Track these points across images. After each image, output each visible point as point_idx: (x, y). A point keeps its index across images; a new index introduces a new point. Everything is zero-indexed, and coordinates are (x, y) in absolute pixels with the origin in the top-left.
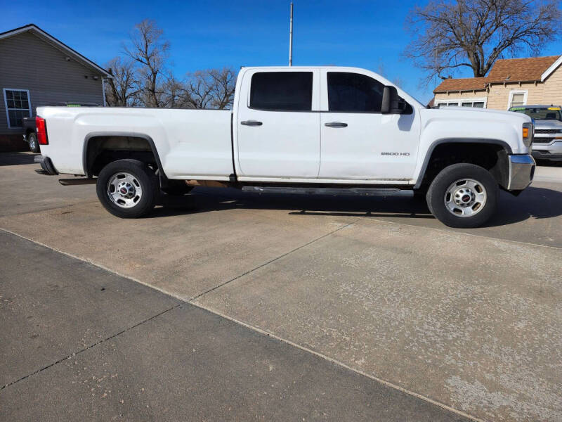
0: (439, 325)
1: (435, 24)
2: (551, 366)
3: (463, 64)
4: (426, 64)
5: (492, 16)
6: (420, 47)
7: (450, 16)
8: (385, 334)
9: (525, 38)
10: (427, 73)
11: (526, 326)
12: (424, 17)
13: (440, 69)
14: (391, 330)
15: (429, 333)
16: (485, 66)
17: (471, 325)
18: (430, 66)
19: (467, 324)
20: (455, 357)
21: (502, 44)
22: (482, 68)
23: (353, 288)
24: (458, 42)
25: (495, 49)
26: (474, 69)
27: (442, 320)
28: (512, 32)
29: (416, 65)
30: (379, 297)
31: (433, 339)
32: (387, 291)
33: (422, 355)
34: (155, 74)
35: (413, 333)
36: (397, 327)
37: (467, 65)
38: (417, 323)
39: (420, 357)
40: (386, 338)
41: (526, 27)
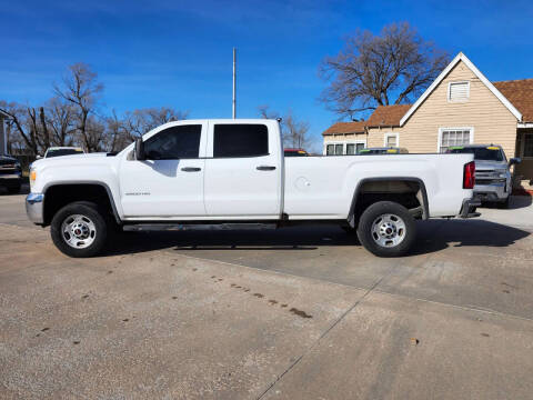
3: (370, 108)
34: (85, 112)
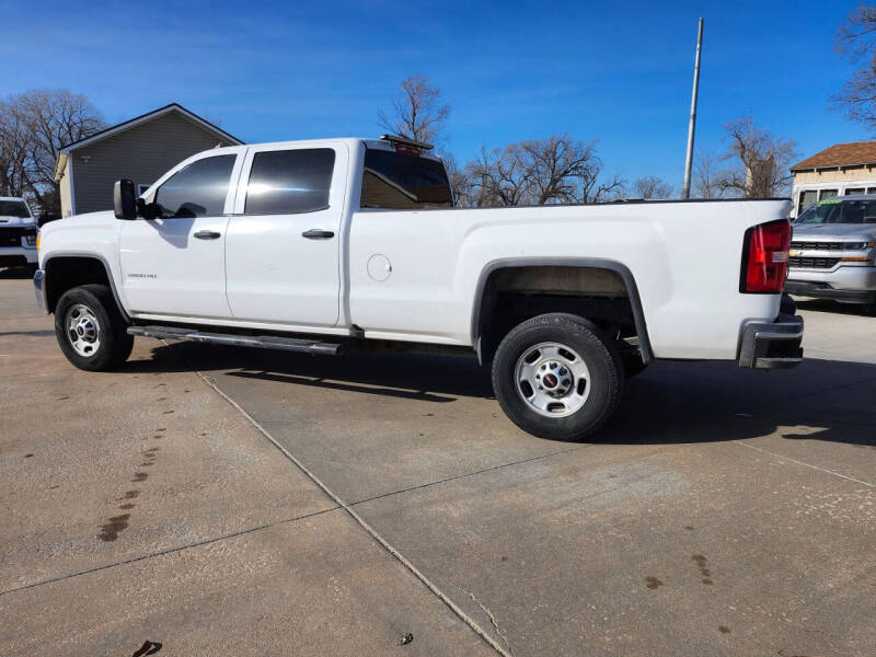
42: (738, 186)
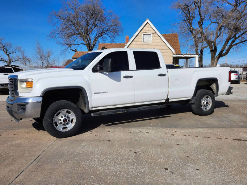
0: (135, 168)
1: (65, 21)
2: (179, 171)
3: (82, 44)
4: (63, 42)
5: (92, 21)
6: (58, 33)
7: (72, 18)
8: (117, 178)
9: (107, 33)
10: (65, 47)
11: (164, 160)
12: (58, 17)
13: (70, 45)
14: (118, 176)
15: (134, 172)
16: (92, 45)
17: (146, 164)
18: (65, 44)
19: (144, 164)
20: (148, 178)
21: (98, 35)
22: (91, 46)
23: (89, 163)
24: (77, 32)
25: (95, 37)
26: (87, 47)
27: (135, 166)
28: (101, 29)
29: (58, 43)
30: (104, 164)
31: (136, 174)
32: (106, 160)
33: (137, 181)
35: (128, 174)
36: (120, 174)
37: (84, 44)
38: (126, 169)
39: (136, 183)
40: (119, 179)
41: (107, 28)
42: (3, 60)
